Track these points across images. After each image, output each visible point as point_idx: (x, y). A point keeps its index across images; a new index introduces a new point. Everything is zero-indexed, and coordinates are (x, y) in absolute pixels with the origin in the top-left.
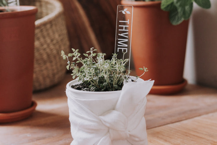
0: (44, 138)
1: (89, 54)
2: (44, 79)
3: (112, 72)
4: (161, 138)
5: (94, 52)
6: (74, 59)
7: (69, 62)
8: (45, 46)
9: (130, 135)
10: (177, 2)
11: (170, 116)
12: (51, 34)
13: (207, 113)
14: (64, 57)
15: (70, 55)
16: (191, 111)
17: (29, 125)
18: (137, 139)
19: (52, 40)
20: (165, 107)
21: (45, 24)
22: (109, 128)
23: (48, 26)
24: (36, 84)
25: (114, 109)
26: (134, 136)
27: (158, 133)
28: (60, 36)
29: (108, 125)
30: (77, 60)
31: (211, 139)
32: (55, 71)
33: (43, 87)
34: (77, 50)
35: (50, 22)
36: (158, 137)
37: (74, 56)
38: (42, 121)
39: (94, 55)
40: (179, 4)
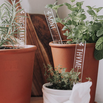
3: (70, 79)
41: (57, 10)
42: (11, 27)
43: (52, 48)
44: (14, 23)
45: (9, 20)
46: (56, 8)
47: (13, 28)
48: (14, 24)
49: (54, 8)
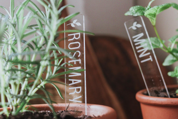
41: (155, 19)
42: (46, 60)
43: (143, 107)
44: (54, 49)
45: (41, 42)
46: (154, 15)
47: (54, 62)
48: (54, 51)
49: (149, 15)
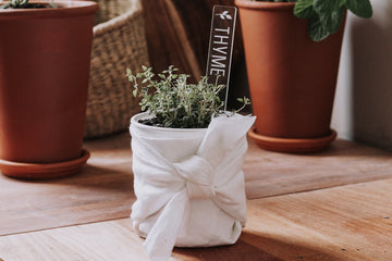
0: (96, 202)
1: (167, 75)
2: (105, 118)
4: (274, 211)
5: (174, 73)
6: (145, 81)
7: (136, 85)
8: (109, 66)
9: (217, 193)
10: (317, 6)
11: (297, 183)
12: (120, 47)
13: (355, 182)
14: (131, 78)
15: (139, 75)
16: (332, 177)
17: (75, 184)
18: (228, 201)
19: (121, 58)
20: (292, 171)
21: (110, 31)
22: (186, 180)
23: (116, 34)
24: (92, 127)
25: (195, 154)
26: (224, 196)
27: (271, 204)
28: (134, 51)
29: (185, 176)
30: (148, 82)
31: (349, 215)
32: (124, 107)
33: (102, 132)
34: (150, 69)
35: (120, 27)
36: (270, 209)
37: (144, 77)
38: (97, 179)
39: (174, 77)
40: (320, 8)
